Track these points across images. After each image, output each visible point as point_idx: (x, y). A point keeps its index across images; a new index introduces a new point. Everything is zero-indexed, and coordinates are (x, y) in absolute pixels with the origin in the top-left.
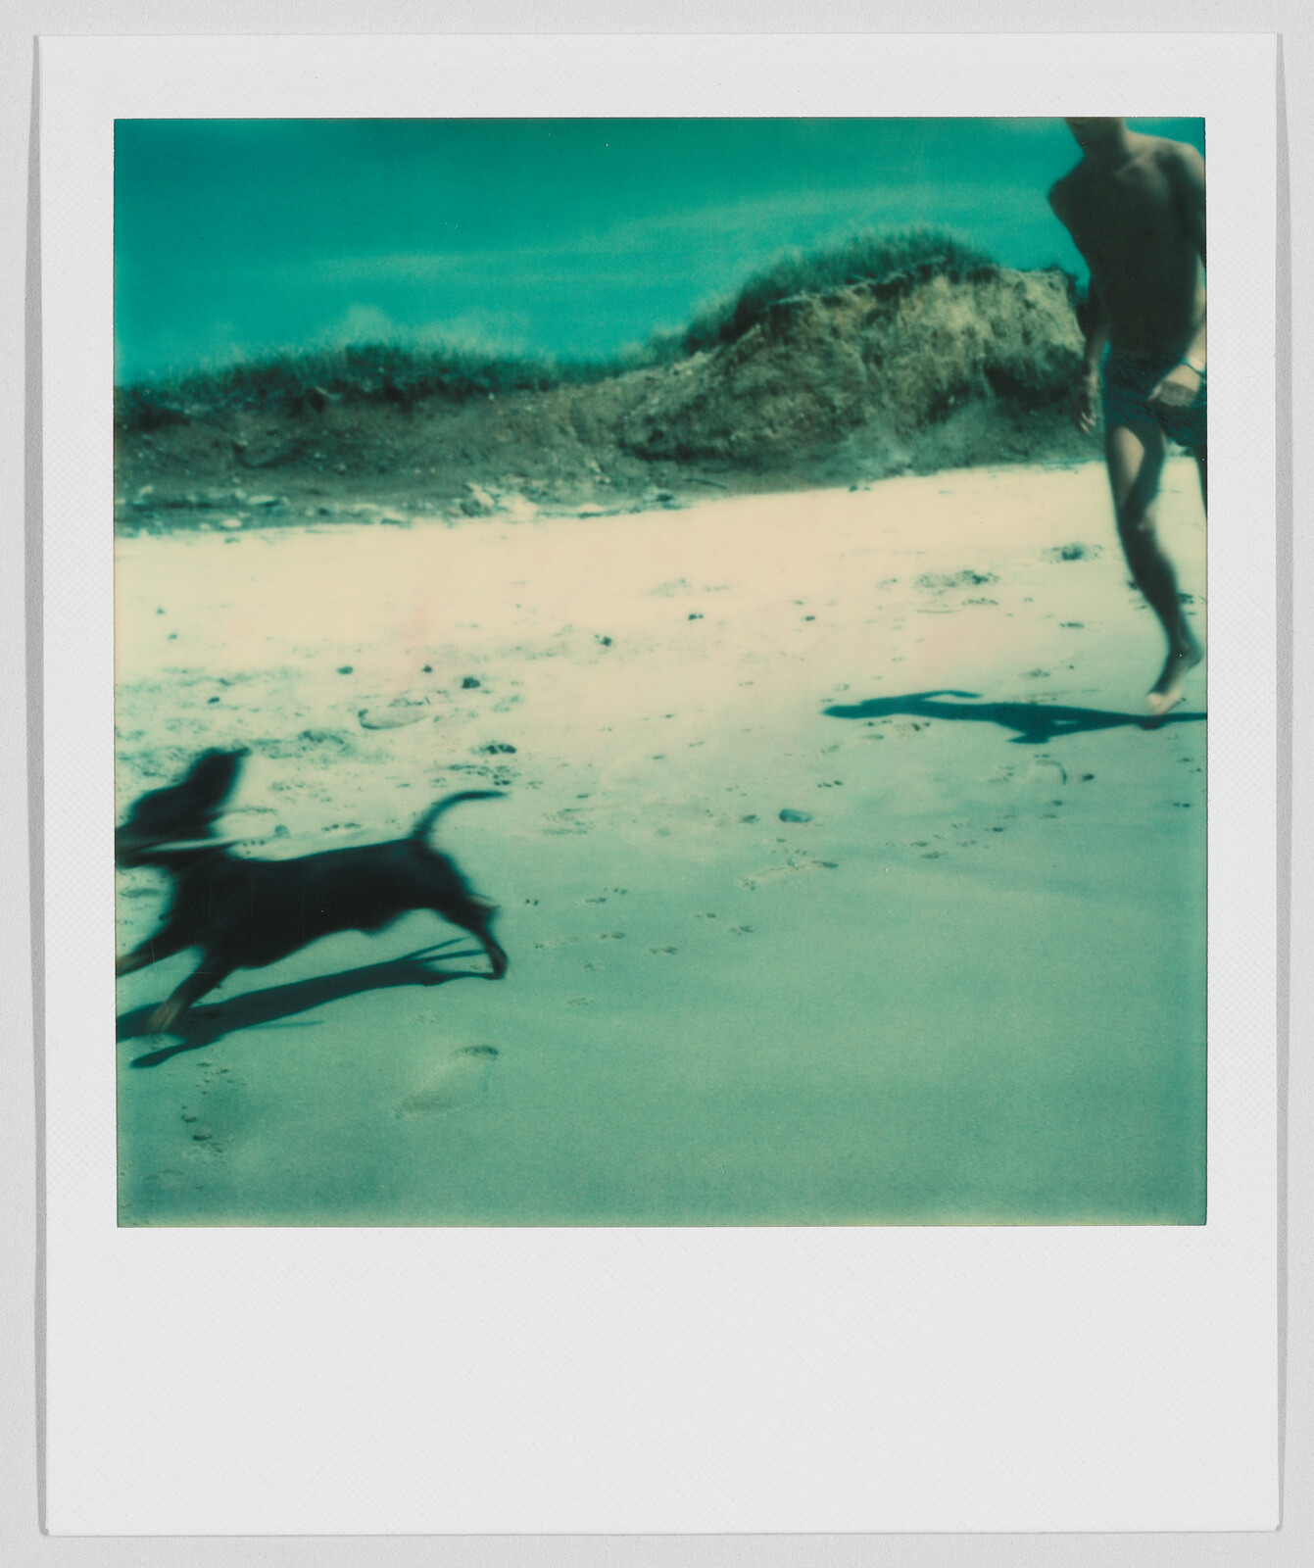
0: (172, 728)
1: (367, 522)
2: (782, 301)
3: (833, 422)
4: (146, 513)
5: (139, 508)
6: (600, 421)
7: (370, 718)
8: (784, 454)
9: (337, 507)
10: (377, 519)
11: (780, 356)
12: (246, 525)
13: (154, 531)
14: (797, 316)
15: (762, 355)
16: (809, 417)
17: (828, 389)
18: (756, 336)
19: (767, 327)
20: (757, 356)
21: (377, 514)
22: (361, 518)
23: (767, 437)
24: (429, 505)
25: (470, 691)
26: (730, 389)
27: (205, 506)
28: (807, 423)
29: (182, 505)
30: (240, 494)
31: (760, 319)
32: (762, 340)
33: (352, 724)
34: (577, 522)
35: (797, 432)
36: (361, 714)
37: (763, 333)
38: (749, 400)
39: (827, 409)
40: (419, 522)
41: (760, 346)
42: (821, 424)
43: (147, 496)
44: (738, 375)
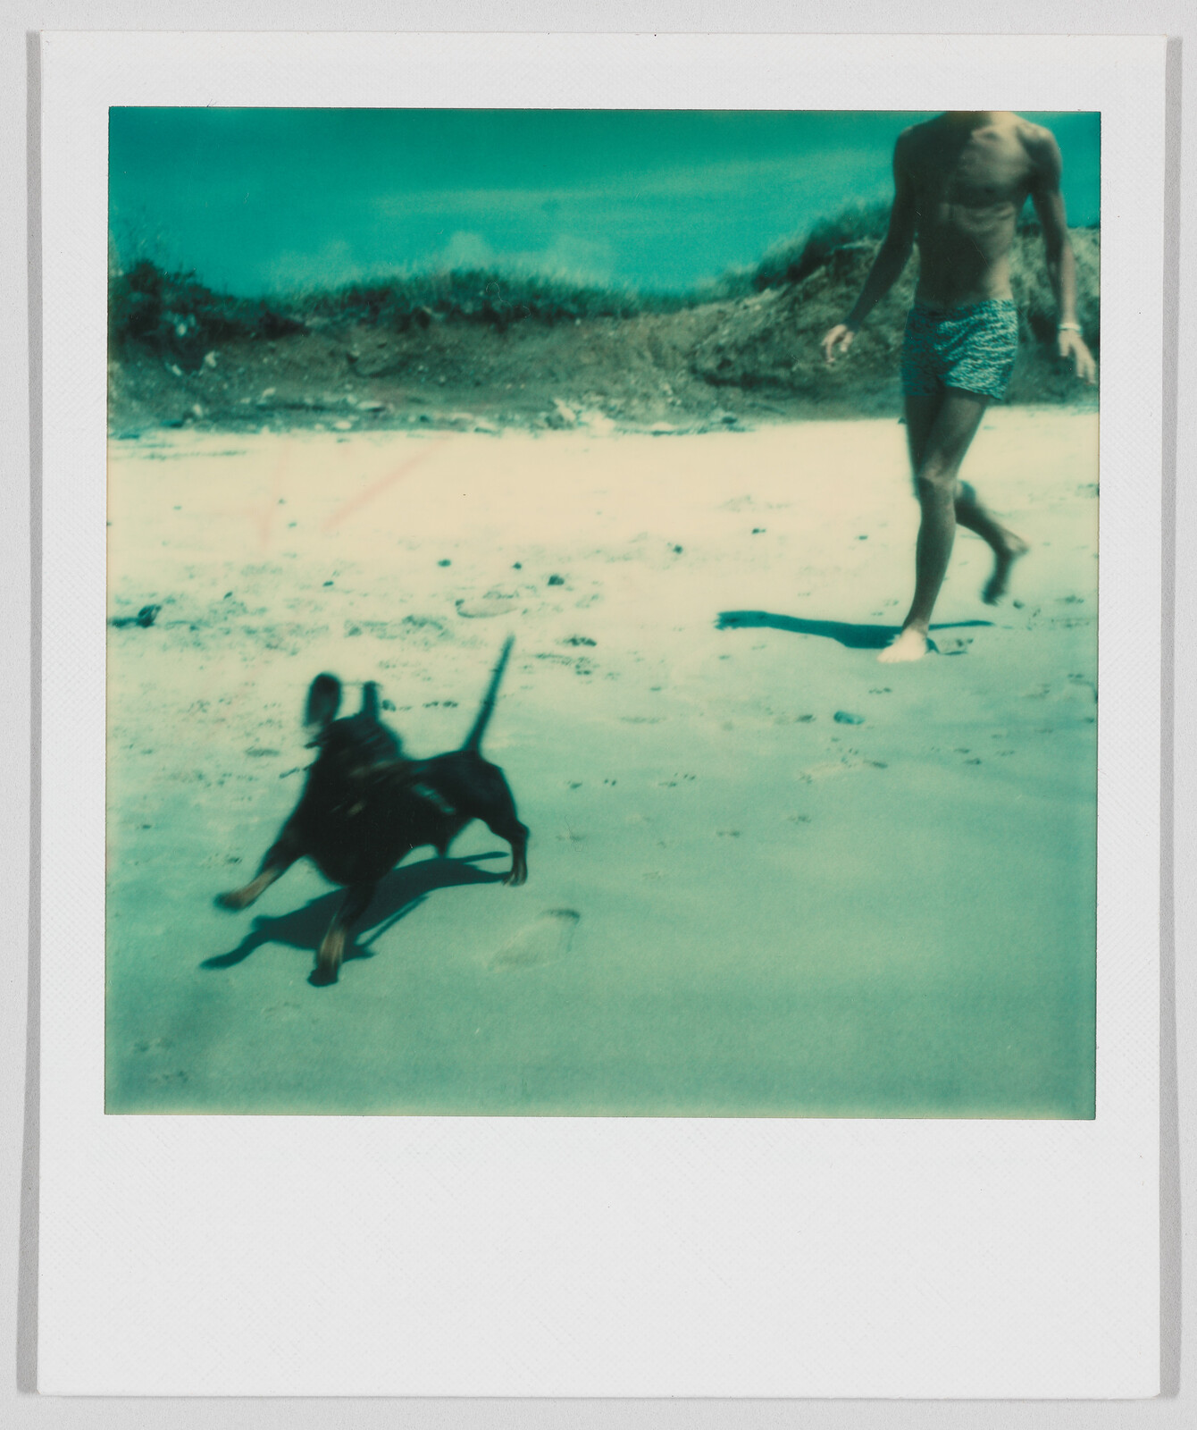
0: (292, 607)
1: (462, 430)
2: (845, 246)
3: (887, 358)
4: (267, 412)
5: (262, 408)
6: (674, 348)
7: (465, 607)
8: (839, 386)
9: (436, 415)
10: (471, 429)
11: (841, 296)
12: (356, 427)
13: (273, 428)
14: (859, 260)
15: (825, 295)
16: (865, 353)
17: (884, 329)
18: (820, 278)
19: (832, 270)
20: (820, 295)
21: (472, 422)
22: (457, 425)
23: (825, 369)
24: (517, 417)
25: (555, 588)
26: (795, 324)
27: (319, 408)
28: (863, 359)
29: (298, 406)
30: (351, 399)
31: (826, 261)
32: (825, 280)
33: (450, 612)
34: (650, 438)
35: (853, 366)
36: (458, 603)
37: (827, 275)
38: (811, 334)
39: (881, 347)
40: (509, 432)
41: (824, 286)
42: (875, 360)
43: (270, 398)
44: (802, 312)
